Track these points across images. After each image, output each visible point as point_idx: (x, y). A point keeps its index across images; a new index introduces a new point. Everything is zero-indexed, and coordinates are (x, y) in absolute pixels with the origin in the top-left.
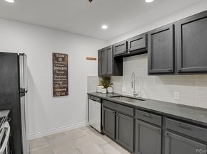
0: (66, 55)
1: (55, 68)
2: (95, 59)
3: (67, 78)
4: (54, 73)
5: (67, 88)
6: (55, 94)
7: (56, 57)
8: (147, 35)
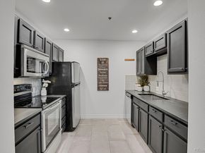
0: (107, 59)
1: (99, 69)
2: (133, 60)
3: (108, 77)
4: (99, 73)
5: (108, 85)
6: (99, 89)
7: (99, 61)
8: (166, 35)
